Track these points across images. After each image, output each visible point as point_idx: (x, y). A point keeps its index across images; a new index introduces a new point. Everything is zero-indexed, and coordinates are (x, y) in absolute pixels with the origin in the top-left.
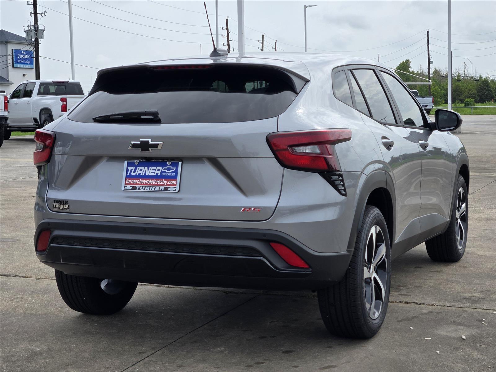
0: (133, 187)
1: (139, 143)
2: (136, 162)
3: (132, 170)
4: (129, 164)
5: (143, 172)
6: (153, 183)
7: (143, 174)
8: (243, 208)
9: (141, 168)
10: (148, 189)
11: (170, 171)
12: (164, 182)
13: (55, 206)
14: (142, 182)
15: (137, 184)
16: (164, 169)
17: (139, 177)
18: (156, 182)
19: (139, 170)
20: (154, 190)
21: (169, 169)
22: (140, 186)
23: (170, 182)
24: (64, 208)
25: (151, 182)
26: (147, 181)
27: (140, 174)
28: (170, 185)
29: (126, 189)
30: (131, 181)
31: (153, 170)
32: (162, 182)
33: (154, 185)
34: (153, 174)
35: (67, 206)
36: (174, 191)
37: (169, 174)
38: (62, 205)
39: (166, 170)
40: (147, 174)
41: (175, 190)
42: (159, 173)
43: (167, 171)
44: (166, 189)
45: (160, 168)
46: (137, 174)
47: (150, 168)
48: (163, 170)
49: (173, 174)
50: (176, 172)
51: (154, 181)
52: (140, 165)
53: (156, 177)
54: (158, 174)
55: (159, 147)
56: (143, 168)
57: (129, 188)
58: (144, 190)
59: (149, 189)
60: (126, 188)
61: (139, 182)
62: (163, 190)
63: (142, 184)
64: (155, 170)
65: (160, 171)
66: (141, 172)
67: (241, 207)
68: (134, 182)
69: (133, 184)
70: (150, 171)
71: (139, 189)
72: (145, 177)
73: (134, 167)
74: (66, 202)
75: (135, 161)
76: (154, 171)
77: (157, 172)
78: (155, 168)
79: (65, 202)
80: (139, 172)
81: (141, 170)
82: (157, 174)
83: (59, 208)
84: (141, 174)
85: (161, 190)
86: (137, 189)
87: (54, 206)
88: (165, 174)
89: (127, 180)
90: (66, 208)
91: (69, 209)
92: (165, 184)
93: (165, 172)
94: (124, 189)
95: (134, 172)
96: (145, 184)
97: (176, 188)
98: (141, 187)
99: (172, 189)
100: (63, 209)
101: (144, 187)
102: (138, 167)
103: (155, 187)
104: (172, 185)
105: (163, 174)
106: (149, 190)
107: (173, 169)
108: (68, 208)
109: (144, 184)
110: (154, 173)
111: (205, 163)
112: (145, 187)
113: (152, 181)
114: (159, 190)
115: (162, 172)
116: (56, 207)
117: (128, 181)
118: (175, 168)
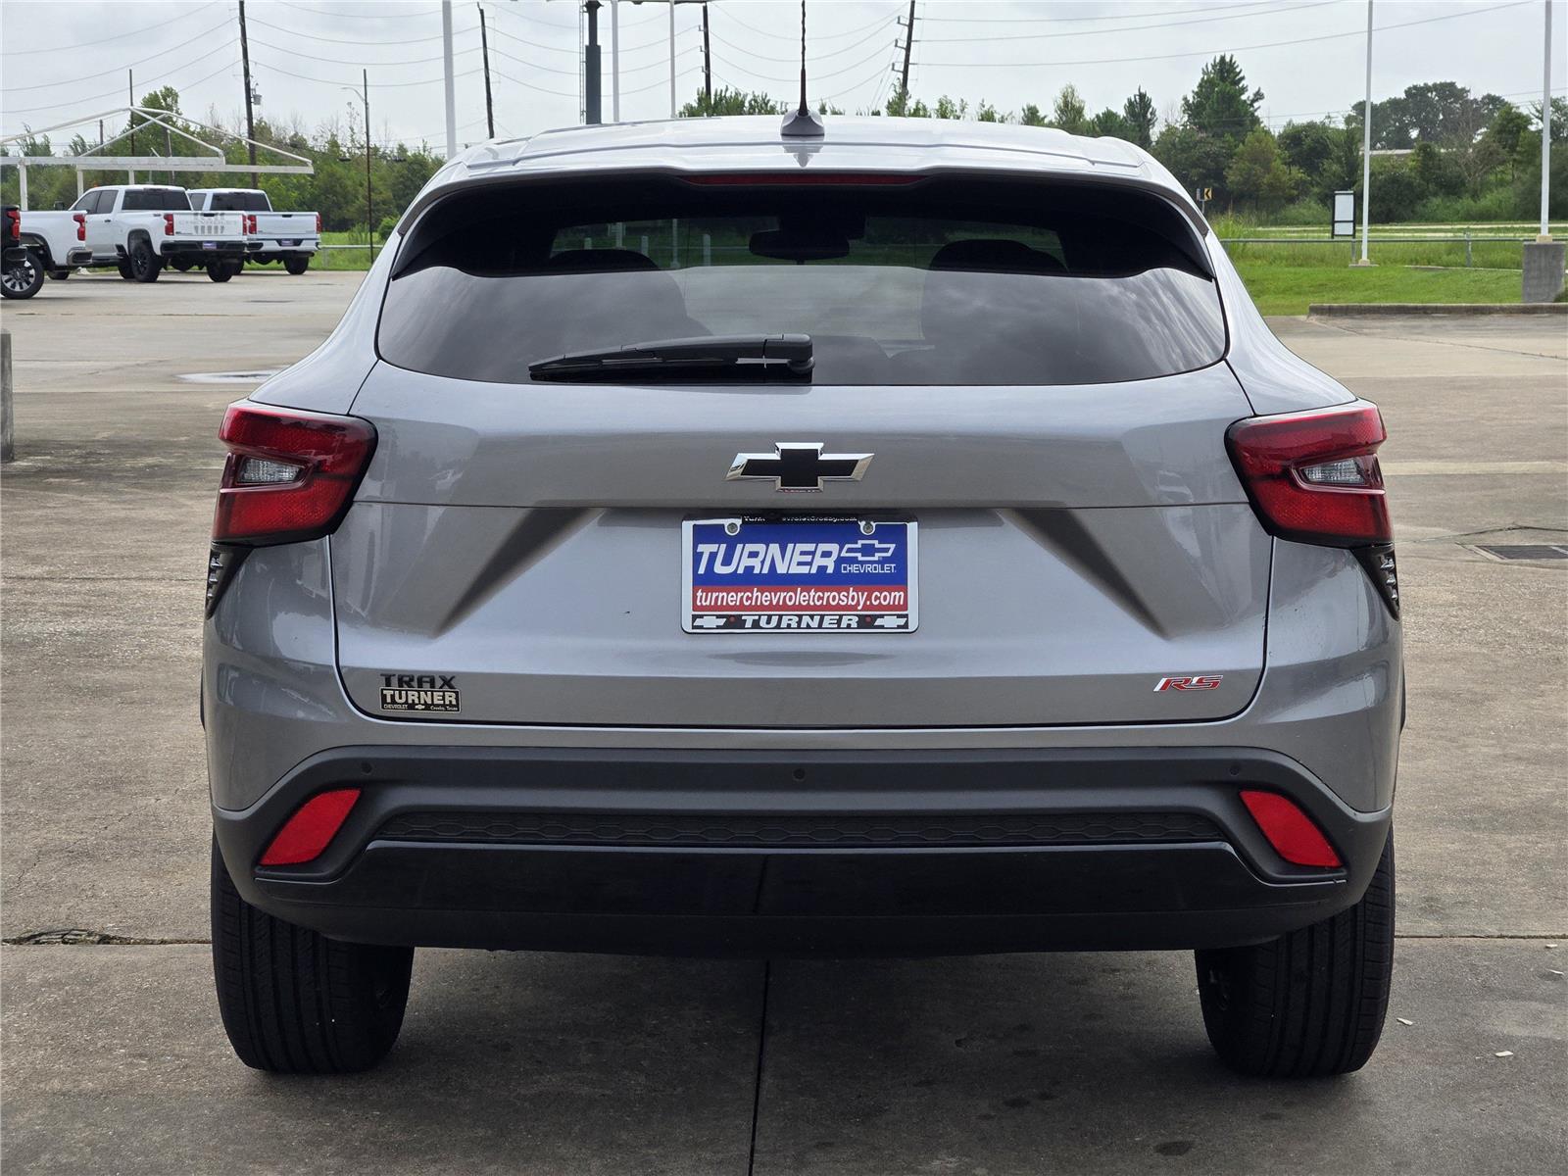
0: (728, 617)
1: (776, 456)
2: (731, 524)
3: (713, 556)
4: (701, 535)
5: (763, 562)
6: (812, 603)
7: (765, 571)
8: (1164, 680)
9: (750, 547)
10: (794, 625)
11: (876, 558)
12: (851, 596)
13: (393, 696)
14: (765, 598)
15: (742, 607)
16: (850, 550)
17: (747, 580)
18: (820, 598)
19: (746, 553)
20: (820, 627)
21: (868, 550)
22: (760, 616)
23: (877, 598)
24: (433, 704)
25: (801, 597)
26: (783, 595)
27: (749, 569)
28: (880, 607)
29: (701, 627)
30: (717, 598)
31: (803, 553)
32: (847, 597)
33: (815, 608)
34: (805, 570)
35: (450, 698)
36: (899, 627)
37: (869, 568)
38: (426, 692)
39: (859, 555)
40: (781, 569)
41: (906, 626)
42: (830, 564)
43: (861, 558)
44: (866, 622)
45: (834, 548)
46: (741, 571)
47: (790, 546)
48: (844, 554)
49: (889, 568)
50: (900, 557)
51: (812, 593)
52: (745, 537)
53: (820, 580)
54: (826, 567)
55: (857, 474)
56: (760, 548)
57: (710, 622)
58: (778, 626)
59: (799, 623)
60: (698, 622)
61: (748, 598)
62: (854, 624)
63: (762, 608)
64: (813, 553)
65: (834, 556)
66: (755, 563)
67: (1156, 677)
68: (732, 598)
69: (729, 608)
70: (791, 559)
71: (756, 624)
72: (774, 580)
73: (723, 546)
74: (448, 682)
75: (726, 522)
76: (808, 558)
77: (819, 561)
78: (810, 547)
79: (439, 683)
80: (747, 562)
81: (753, 555)
82: (822, 569)
83: (412, 706)
84: (757, 571)
85: (849, 626)
86: (748, 624)
87: (384, 697)
88: (854, 569)
89: (699, 594)
90: (444, 705)
91: (457, 706)
92: (858, 603)
93: (854, 560)
94: (694, 627)
95: (727, 562)
96: (777, 607)
97: (906, 616)
98: (764, 619)
99: (890, 621)
100: (427, 707)
101: (775, 620)
102: (739, 547)
103: (822, 617)
104: (889, 607)
105: (845, 569)
106: (799, 627)
107: (886, 550)
108: (454, 703)
109: (771, 607)
110: (810, 564)
111: (1001, 524)
112: (781, 617)
113: (805, 593)
114: (839, 627)
115: (840, 561)
116: (393, 702)
117: (706, 598)
118: (892, 546)
